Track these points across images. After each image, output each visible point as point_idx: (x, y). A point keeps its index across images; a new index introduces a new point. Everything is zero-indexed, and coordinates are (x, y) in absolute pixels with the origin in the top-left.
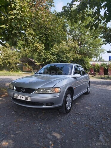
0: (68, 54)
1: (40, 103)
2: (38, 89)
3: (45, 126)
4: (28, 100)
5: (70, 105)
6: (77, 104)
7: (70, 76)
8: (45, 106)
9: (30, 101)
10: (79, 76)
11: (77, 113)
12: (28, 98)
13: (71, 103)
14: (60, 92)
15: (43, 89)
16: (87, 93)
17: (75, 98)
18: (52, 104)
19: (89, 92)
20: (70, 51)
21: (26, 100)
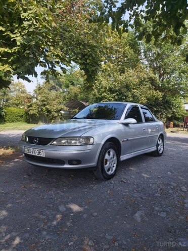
0: (135, 90)
1: (61, 161)
2: (56, 139)
3: (63, 194)
4: (42, 156)
5: (114, 169)
6: (130, 168)
7: (118, 121)
8: (67, 164)
9: (44, 156)
10: (133, 122)
11: (122, 181)
12: (42, 153)
13: (115, 165)
14: (93, 144)
15: (67, 139)
16: (156, 154)
17: (125, 158)
18: (79, 162)
19: (160, 152)
20: (139, 85)
21: (39, 155)
